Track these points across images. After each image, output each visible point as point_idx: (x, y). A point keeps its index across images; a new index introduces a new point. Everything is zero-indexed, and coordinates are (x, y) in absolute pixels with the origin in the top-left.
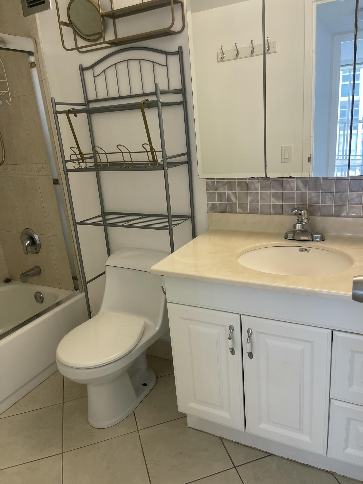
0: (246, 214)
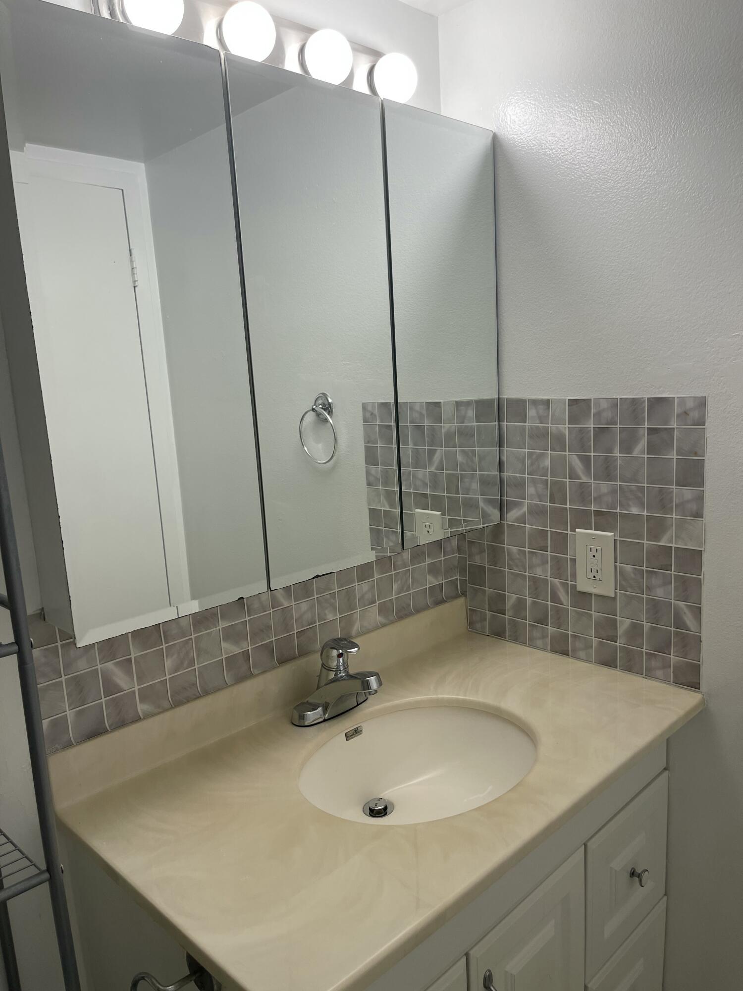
0: (167, 710)
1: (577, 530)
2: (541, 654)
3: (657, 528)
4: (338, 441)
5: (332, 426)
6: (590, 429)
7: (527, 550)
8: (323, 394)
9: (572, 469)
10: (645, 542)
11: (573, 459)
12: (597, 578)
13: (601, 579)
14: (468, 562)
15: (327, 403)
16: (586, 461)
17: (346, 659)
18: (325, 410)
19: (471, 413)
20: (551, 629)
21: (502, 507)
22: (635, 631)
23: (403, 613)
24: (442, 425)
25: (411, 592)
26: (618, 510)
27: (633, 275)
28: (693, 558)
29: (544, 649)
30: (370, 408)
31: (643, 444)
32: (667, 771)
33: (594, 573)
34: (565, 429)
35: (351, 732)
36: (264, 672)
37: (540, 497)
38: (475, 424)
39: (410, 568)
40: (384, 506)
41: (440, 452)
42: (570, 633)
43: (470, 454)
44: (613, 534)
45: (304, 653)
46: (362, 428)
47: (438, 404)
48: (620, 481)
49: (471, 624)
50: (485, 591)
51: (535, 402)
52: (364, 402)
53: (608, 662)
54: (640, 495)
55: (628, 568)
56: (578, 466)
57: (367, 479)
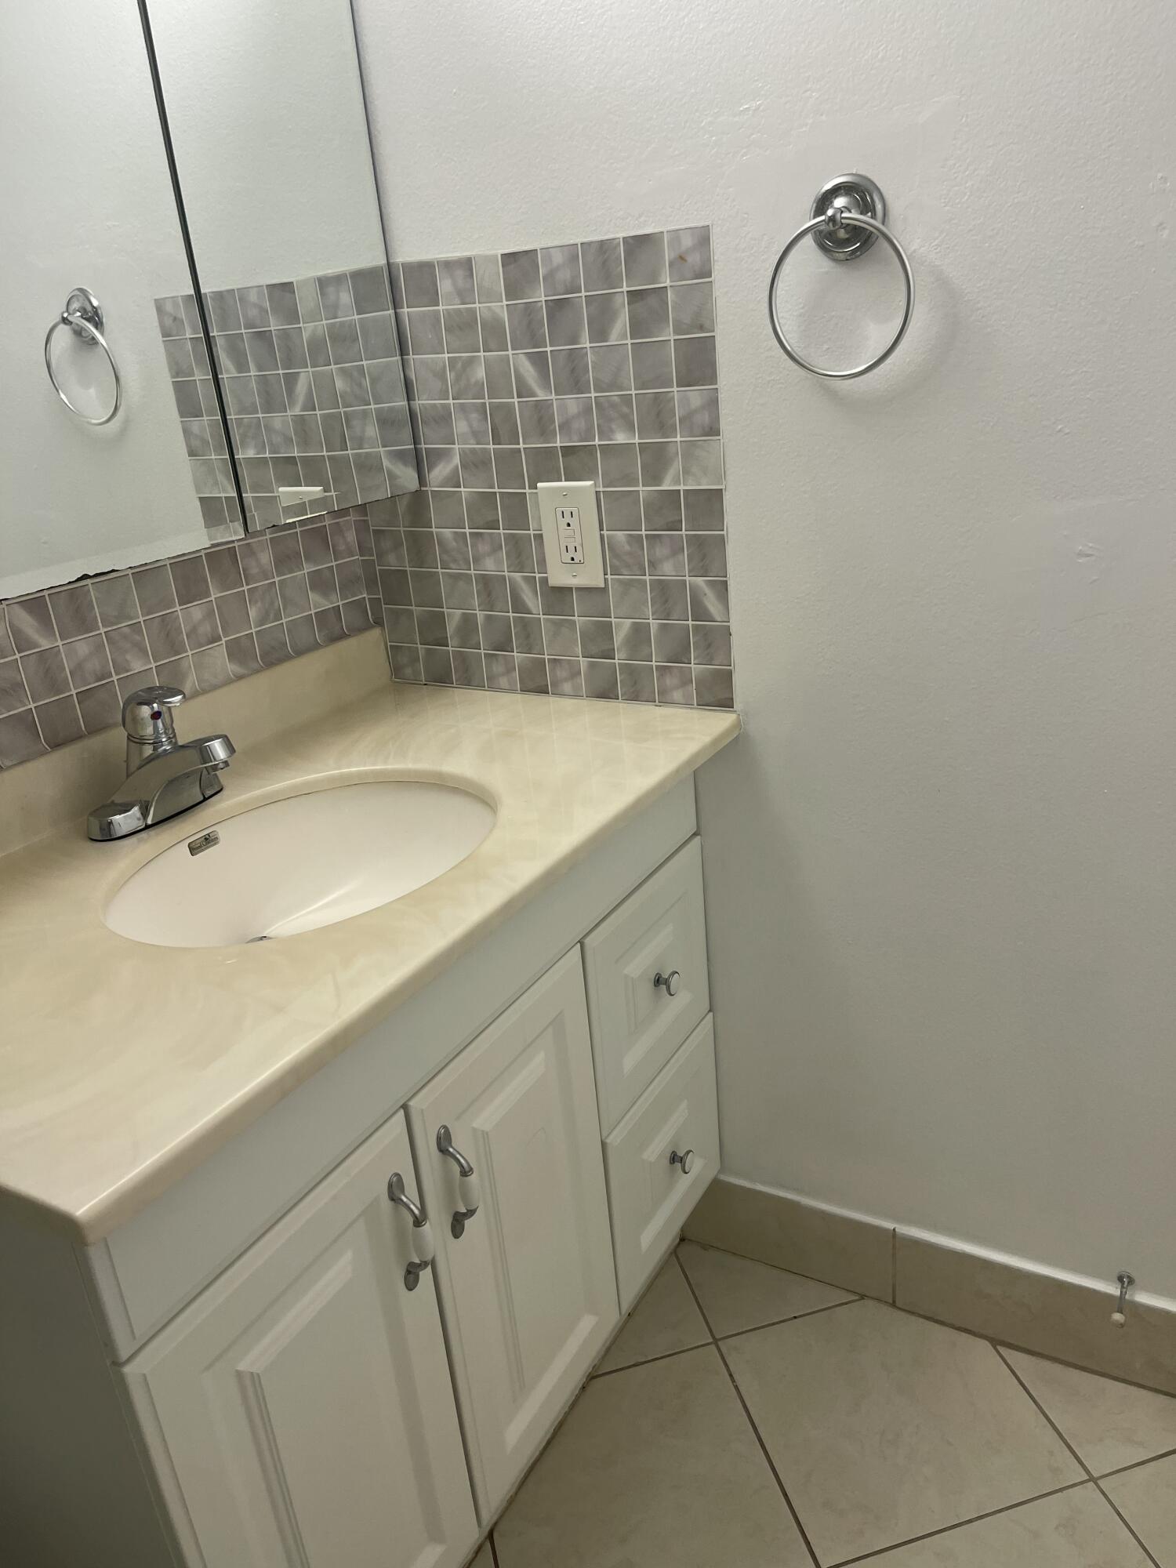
1: (539, 485)
2: (506, 698)
3: (656, 461)
4: (122, 380)
5: (106, 351)
6: (540, 304)
7: (467, 531)
8: (81, 290)
9: (520, 379)
10: (640, 488)
11: (520, 361)
12: (576, 561)
13: (582, 561)
14: (378, 568)
15: (89, 308)
16: (539, 360)
17: (168, 721)
18: (88, 320)
19: (346, 298)
20: (517, 656)
21: (420, 462)
22: (639, 634)
23: (274, 656)
24: (301, 325)
25: (284, 621)
26: (597, 442)
27: (579, 10)
28: (709, 504)
29: (512, 690)
30: (169, 307)
31: (623, 321)
32: (699, 837)
33: (572, 554)
34: (501, 308)
35: (198, 841)
36: (21, 763)
37: (477, 436)
38: (356, 317)
39: (277, 579)
40: (225, 491)
41: (305, 377)
42: (546, 657)
43: (355, 374)
44: (593, 482)
45: (96, 728)
46: (162, 349)
47: (287, 287)
48: (596, 391)
49: (396, 670)
50: (411, 612)
51: (448, 265)
52: (156, 298)
53: (606, 693)
54: (625, 410)
55: (620, 535)
56: (529, 371)
57: (188, 446)
